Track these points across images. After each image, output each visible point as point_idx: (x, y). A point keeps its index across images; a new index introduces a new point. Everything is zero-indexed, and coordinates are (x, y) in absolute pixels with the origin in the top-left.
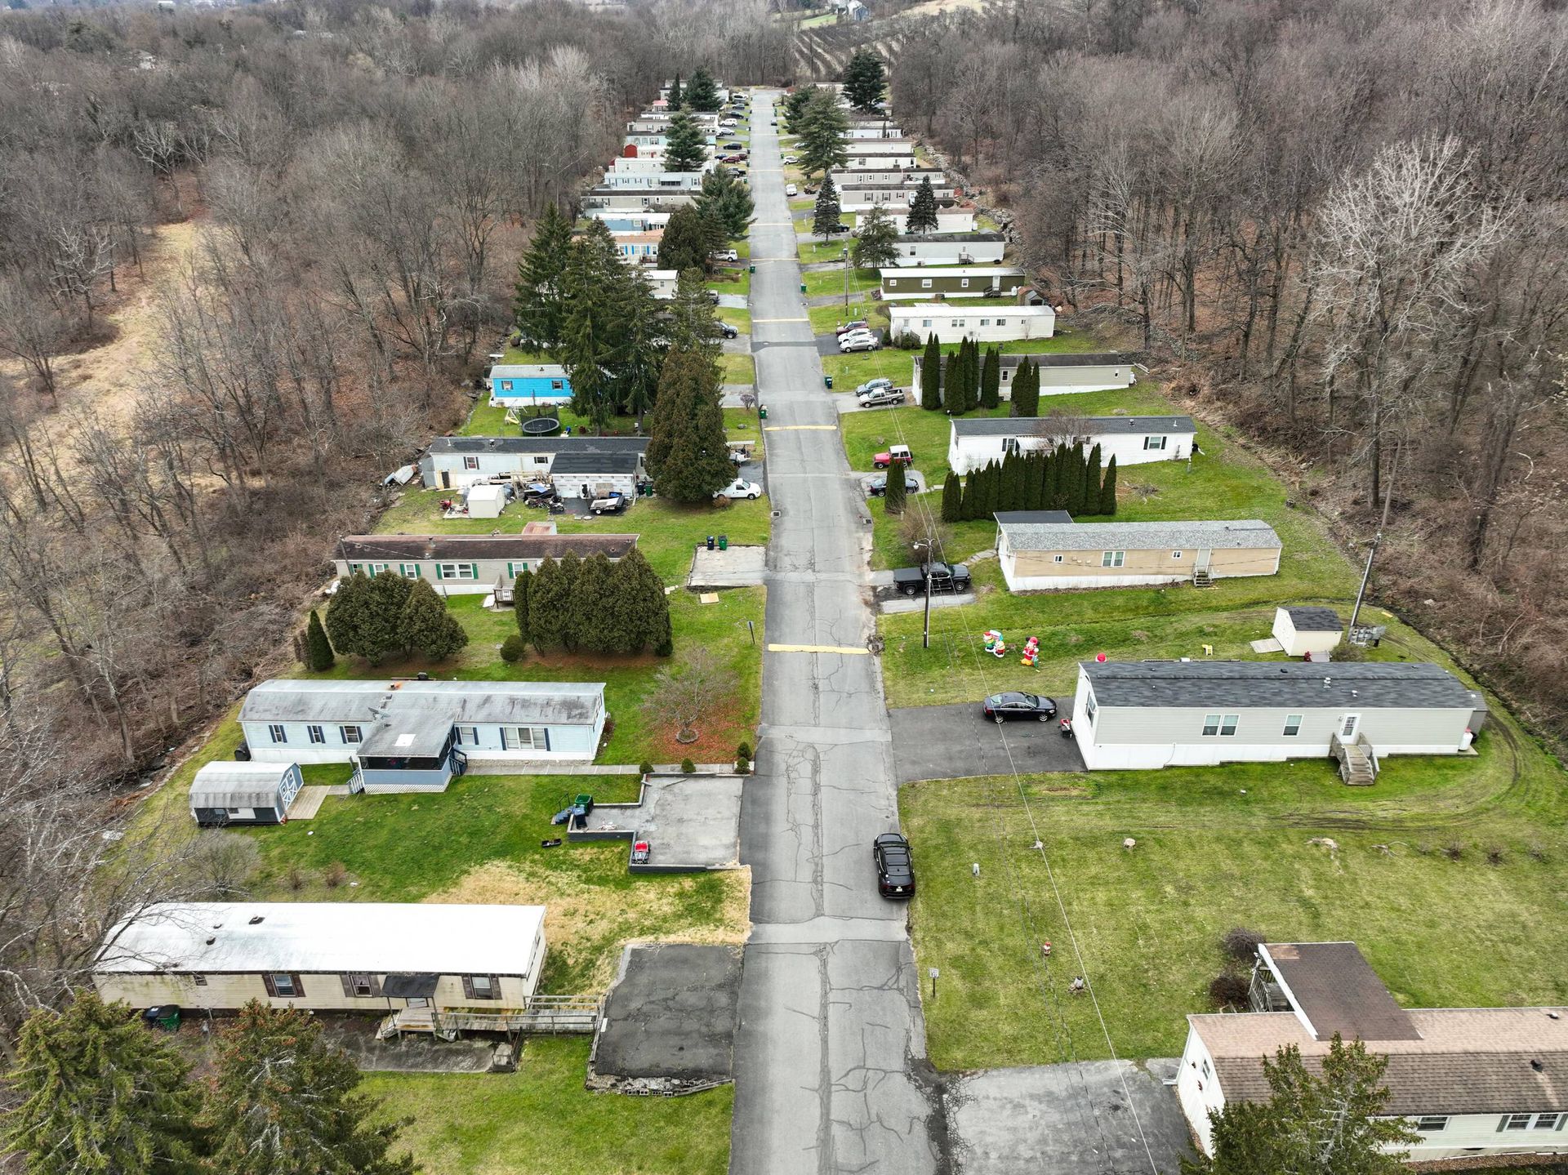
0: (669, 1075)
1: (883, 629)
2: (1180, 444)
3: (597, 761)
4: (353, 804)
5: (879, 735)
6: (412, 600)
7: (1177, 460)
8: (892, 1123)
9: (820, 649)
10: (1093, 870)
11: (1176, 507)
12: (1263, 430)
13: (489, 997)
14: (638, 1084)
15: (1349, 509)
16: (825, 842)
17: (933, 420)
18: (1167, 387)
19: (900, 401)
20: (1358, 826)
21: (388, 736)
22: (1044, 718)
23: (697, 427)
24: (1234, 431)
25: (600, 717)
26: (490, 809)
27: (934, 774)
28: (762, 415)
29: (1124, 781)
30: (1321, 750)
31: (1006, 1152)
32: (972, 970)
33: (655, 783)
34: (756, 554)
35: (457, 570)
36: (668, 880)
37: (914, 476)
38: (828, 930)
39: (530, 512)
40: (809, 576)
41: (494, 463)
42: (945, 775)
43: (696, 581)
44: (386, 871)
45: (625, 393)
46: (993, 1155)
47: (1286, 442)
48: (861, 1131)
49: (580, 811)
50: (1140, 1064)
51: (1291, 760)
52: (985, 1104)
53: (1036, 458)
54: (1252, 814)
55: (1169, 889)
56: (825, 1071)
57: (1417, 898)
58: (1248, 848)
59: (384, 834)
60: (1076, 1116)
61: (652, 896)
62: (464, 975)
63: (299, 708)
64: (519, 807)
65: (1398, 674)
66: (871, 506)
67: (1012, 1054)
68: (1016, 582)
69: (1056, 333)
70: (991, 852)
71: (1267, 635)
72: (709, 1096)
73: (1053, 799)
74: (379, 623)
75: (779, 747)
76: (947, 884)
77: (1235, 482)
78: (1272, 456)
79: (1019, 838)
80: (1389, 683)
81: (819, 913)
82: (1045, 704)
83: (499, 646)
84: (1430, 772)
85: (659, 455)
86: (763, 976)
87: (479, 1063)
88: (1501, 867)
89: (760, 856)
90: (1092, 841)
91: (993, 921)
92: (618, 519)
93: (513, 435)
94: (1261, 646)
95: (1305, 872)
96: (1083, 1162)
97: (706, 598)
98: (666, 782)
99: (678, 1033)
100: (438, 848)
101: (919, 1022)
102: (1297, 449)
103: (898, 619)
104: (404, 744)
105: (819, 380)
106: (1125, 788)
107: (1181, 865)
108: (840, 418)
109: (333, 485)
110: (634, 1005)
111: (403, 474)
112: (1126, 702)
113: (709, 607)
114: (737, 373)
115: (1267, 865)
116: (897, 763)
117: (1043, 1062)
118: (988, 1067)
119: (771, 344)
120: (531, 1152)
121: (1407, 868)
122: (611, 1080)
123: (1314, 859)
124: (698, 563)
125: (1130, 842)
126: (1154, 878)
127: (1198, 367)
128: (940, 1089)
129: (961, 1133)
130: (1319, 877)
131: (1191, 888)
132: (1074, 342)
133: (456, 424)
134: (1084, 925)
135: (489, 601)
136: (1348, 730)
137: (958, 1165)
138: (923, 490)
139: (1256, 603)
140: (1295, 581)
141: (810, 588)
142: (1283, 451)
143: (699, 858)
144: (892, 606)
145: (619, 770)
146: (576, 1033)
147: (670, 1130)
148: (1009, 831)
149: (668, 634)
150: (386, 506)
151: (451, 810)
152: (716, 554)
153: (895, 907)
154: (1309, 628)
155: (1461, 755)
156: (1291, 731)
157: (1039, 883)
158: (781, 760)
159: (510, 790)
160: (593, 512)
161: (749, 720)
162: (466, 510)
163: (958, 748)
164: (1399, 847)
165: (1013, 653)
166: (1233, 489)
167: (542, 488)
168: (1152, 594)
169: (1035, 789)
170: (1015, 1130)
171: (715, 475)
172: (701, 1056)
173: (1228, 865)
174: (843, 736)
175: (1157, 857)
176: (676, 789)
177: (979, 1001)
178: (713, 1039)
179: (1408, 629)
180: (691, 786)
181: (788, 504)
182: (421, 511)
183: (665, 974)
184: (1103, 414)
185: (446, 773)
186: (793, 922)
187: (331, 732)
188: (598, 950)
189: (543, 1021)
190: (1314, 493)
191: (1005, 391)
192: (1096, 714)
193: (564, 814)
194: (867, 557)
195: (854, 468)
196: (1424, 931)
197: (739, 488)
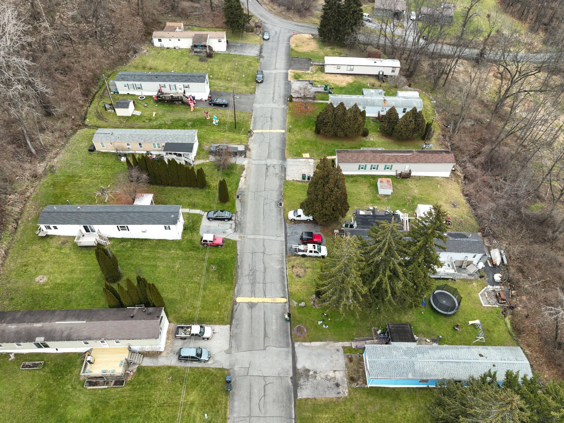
1: (246, 139)
5: (256, 106)
8: (267, 53)
9: (268, 131)
10: (221, 74)
16: (273, 84)
27: (246, 95)
31: (252, 50)
32: (250, 65)
34: (289, 176)
38: (274, 72)
40: (269, 162)
42: (243, 94)
43: (312, 162)
48: (272, 53)
50: (229, 53)
52: (253, 53)
56: (276, 57)
67: (247, 57)
70: (239, 81)
71: (133, 115)
73: (221, 86)
75: (282, 103)
76: (250, 76)
79: (232, 81)
81: (275, 74)
86: (286, 66)
89: (287, 82)
94: (138, 112)
96: (243, 47)
99: (299, 61)
110: (307, 64)
113: (306, 151)
116: (254, 98)
117: (243, 56)
118: (252, 57)
124: (312, 171)
141: (269, 157)
143: (299, 82)
144: (241, 148)
145: (321, 101)
157: (232, 74)
158: (282, 100)
161: (290, 109)
169: (224, 89)
174: (265, 105)
178: (294, 60)
183: (303, 67)
186: (280, 72)
188: (315, 73)
194: (244, 173)
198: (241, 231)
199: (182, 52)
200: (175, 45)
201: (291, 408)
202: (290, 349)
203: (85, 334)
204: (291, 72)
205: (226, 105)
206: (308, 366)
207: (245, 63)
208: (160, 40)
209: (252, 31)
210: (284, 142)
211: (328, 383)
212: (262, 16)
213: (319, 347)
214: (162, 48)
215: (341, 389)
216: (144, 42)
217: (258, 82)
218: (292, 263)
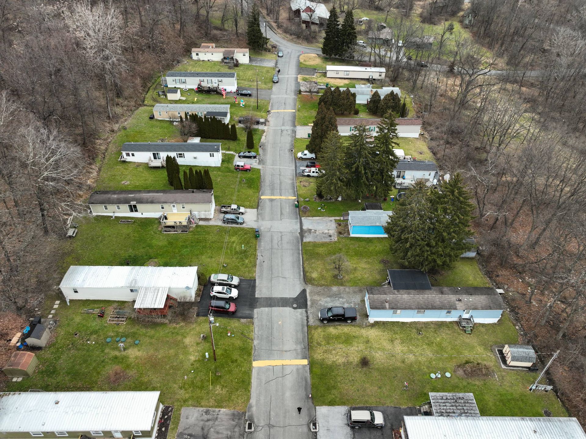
5: (272, 96)
9: (283, 111)
10: (245, 77)
34: (298, 136)
38: (287, 76)
40: (283, 128)
56: (289, 67)
66: (258, 152)
108: (258, 205)
113: (311, 123)
116: (271, 92)
141: (283, 125)
144: (262, 120)
158: (293, 94)
174: (280, 96)
181: (287, 154)
194: (265, 134)
198: (263, 164)
199: (215, 63)
200: (209, 59)
201: (299, 246)
202: (299, 220)
203: (163, 200)
204: (300, 77)
205: (250, 95)
206: (310, 228)
207: (264, 70)
208: (197, 54)
209: (269, 51)
210: (294, 117)
211: (324, 235)
212: (277, 41)
213: (319, 219)
214: (199, 60)
215: (332, 238)
216: (184, 56)
217: (274, 82)
218: (300, 180)
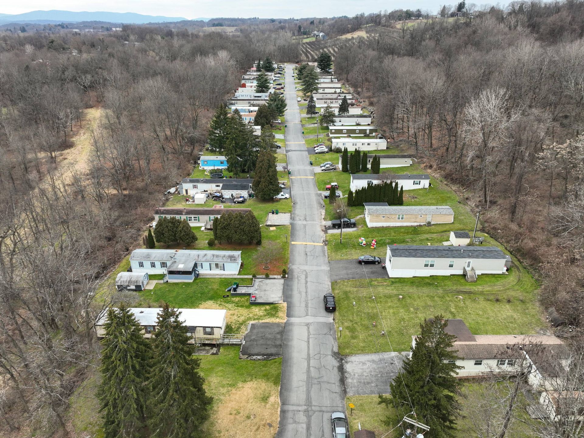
0: (263, 355)
1: (328, 238)
2: (425, 183)
3: (240, 273)
4: (165, 285)
5: (326, 268)
6: (181, 225)
7: (424, 188)
8: (328, 367)
9: (308, 243)
10: (389, 304)
11: (423, 203)
12: (452, 179)
13: (210, 334)
14: (254, 357)
15: (478, 204)
16: (309, 296)
17: (346, 175)
18: (423, 166)
19: (335, 169)
20: (470, 293)
21: (176, 265)
22: (377, 263)
23: (269, 175)
24: (443, 180)
25: (240, 261)
26: (207, 287)
27: (342, 278)
28: (289, 173)
29: (401, 281)
30: (461, 272)
31: (360, 374)
32: (352, 330)
33: (257, 280)
34: (288, 215)
35: (193, 219)
36: (262, 306)
37: (339, 193)
38: (310, 319)
39: (214, 202)
40: (305, 222)
41: (202, 186)
42: (346, 279)
43: (269, 223)
44: (176, 303)
45: (245, 165)
46: (356, 375)
47: (459, 183)
48: (319, 369)
49: (235, 286)
50: (400, 353)
51: (451, 275)
52: (354, 363)
53: (378, 186)
54: (438, 290)
55: (412, 309)
56: (309, 355)
57: (484, 311)
58: (436, 298)
59: (175, 294)
60: (381, 366)
61: (257, 310)
62: (204, 327)
63: (148, 257)
64: (216, 287)
65: (484, 249)
66: (324, 201)
67: (363, 351)
68: (370, 225)
69: (387, 148)
70: (359, 300)
71: (448, 240)
72: (275, 360)
73: (378, 285)
74: (171, 233)
75: (295, 271)
76: (345, 308)
77: (442, 195)
78: (454, 188)
79: (368, 296)
80: (481, 252)
81: (307, 315)
82: (377, 259)
83: (207, 242)
84: (493, 279)
85: (256, 185)
86: (290, 331)
87: (208, 352)
88: (510, 304)
89: (289, 300)
90: (389, 297)
91: (359, 317)
92: (243, 205)
93: (208, 178)
94: (446, 244)
95: (452, 305)
96: (382, 376)
97: (272, 229)
98: (261, 280)
99: (266, 345)
100: (192, 297)
101: (336, 343)
102: (463, 185)
103: (333, 235)
104: (181, 267)
105: (308, 162)
106: (401, 282)
107: (416, 303)
108: (315, 174)
109: (150, 193)
110: (253, 337)
111: (172, 190)
112: (401, 256)
113: (273, 231)
114: (281, 160)
115: (441, 303)
116: (331, 276)
117: (372, 352)
118: (356, 354)
119: (292, 151)
120: (224, 374)
121: (482, 303)
122: (247, 356)
123: (455, 301)
124: (269, 218)
125: (401, 297)
126: (407, 306)
127: (433, 159)
128: (342, 359)
129: (347, 370)
130: (456, 307)
131: (418, 309)
132: (393, 151)
133: (189, 175)
134: (386, 318)
135: (203, 229)
136: (469, 266)
137: (346, 377)
138: (341, 197)
139: (446, 231)
140: (458, 225)
141: (305, 226)
142: (458, 186)
143: (271, 301)
144: (331, 232)
145: (246, 277)
146: (236, 345)
147: (264, 369)
148: (365, 294)
149: (260, 238)
150: (167, 200)
151: (195, 287)
152: (275, 215)
153: (330, 314)
154: (460, 237)
155: (503, 274)
156: (451, 266)
157: (373, 308)
158: (296, 274)
159: (212, 282)
160: (235, 202)
161: (286, 263)
162: (194, 201)
163: (350, 271)
164: (481, 298)
165: (368, 245)
166: (441, 197)
167: (218, 194)
168: (413, 228)
169: (373, 283)
170: (363, 369)
171: (274, 191)
172: (273, 350)
173: (429, 303)
174: (315, 268)
175: (409, 301)
176: (264, 282)
177: (353, 338)
178: (276, 346)
179: (492, 239)
180: (268, 281)
181: (298, 200)
182: (179, 201)
183: (262, 330)
184: (402, 173)
185: (193, 276)
186: (299, 317)
187: (158, 264)
188: (242, 324)
189: (226, 341)
190: (467, 199)
191: (369, 166)
192: (392, 260)
193: (230, 288)
194: (323, 217)
195: (319, 190)
196: (485, 320)
197: (282, 195)
